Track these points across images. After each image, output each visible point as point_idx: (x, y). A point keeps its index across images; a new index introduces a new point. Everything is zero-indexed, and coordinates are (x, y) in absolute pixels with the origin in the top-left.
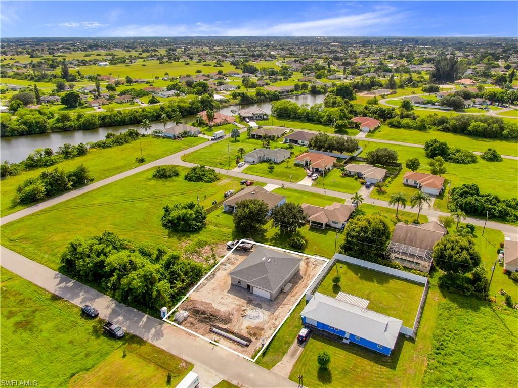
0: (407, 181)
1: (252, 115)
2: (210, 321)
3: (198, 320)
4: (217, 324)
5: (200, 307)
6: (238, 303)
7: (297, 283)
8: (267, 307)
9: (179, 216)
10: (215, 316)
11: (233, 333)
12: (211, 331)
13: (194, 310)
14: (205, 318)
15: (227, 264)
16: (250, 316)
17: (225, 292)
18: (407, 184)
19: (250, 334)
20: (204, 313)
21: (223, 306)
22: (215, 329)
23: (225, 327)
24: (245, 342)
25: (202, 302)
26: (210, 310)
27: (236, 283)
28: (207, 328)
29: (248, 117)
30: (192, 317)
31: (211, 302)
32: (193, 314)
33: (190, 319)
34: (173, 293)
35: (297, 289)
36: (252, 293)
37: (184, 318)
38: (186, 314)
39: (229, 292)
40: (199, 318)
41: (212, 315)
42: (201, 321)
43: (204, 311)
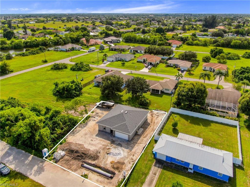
0: (205, 68)
1: (111, 40)
2: (82, 158)
3: (72, 158)
4: (87, 161)
5: (74, 147)
6: (104, 143)
7: (146, 128)
8: (126, 146)
9: (64, 87)
10: (86, 154)
11: (100, 167)
12: (82, 166)
13: (70, 150)
14: (78, 156)
15: (96, 117)
16: (113, 153)
17: (94, 136)
18: (205, 69)
19: (114, 168)
20: (77, 152)
21: (92, 146)
22: (85, 165)
23: (93, 162)
24: (110, 175)
25: (76, 144)
26: (82, 149)
27: (102, 129)
28: (79, 164)
29: (109, 42)
30: (68, 156)
31: (83, 144)
32: (68, 153)
33: (66, 157)
34: (54, 137)
35: (147, 132)
36: (114, 136)
37: (61, 157)
38: (63, 153)
39: (97, 135)
40: (73, 156)
41: (83, 154)
42: (75, 159)
43: (77, 150)
